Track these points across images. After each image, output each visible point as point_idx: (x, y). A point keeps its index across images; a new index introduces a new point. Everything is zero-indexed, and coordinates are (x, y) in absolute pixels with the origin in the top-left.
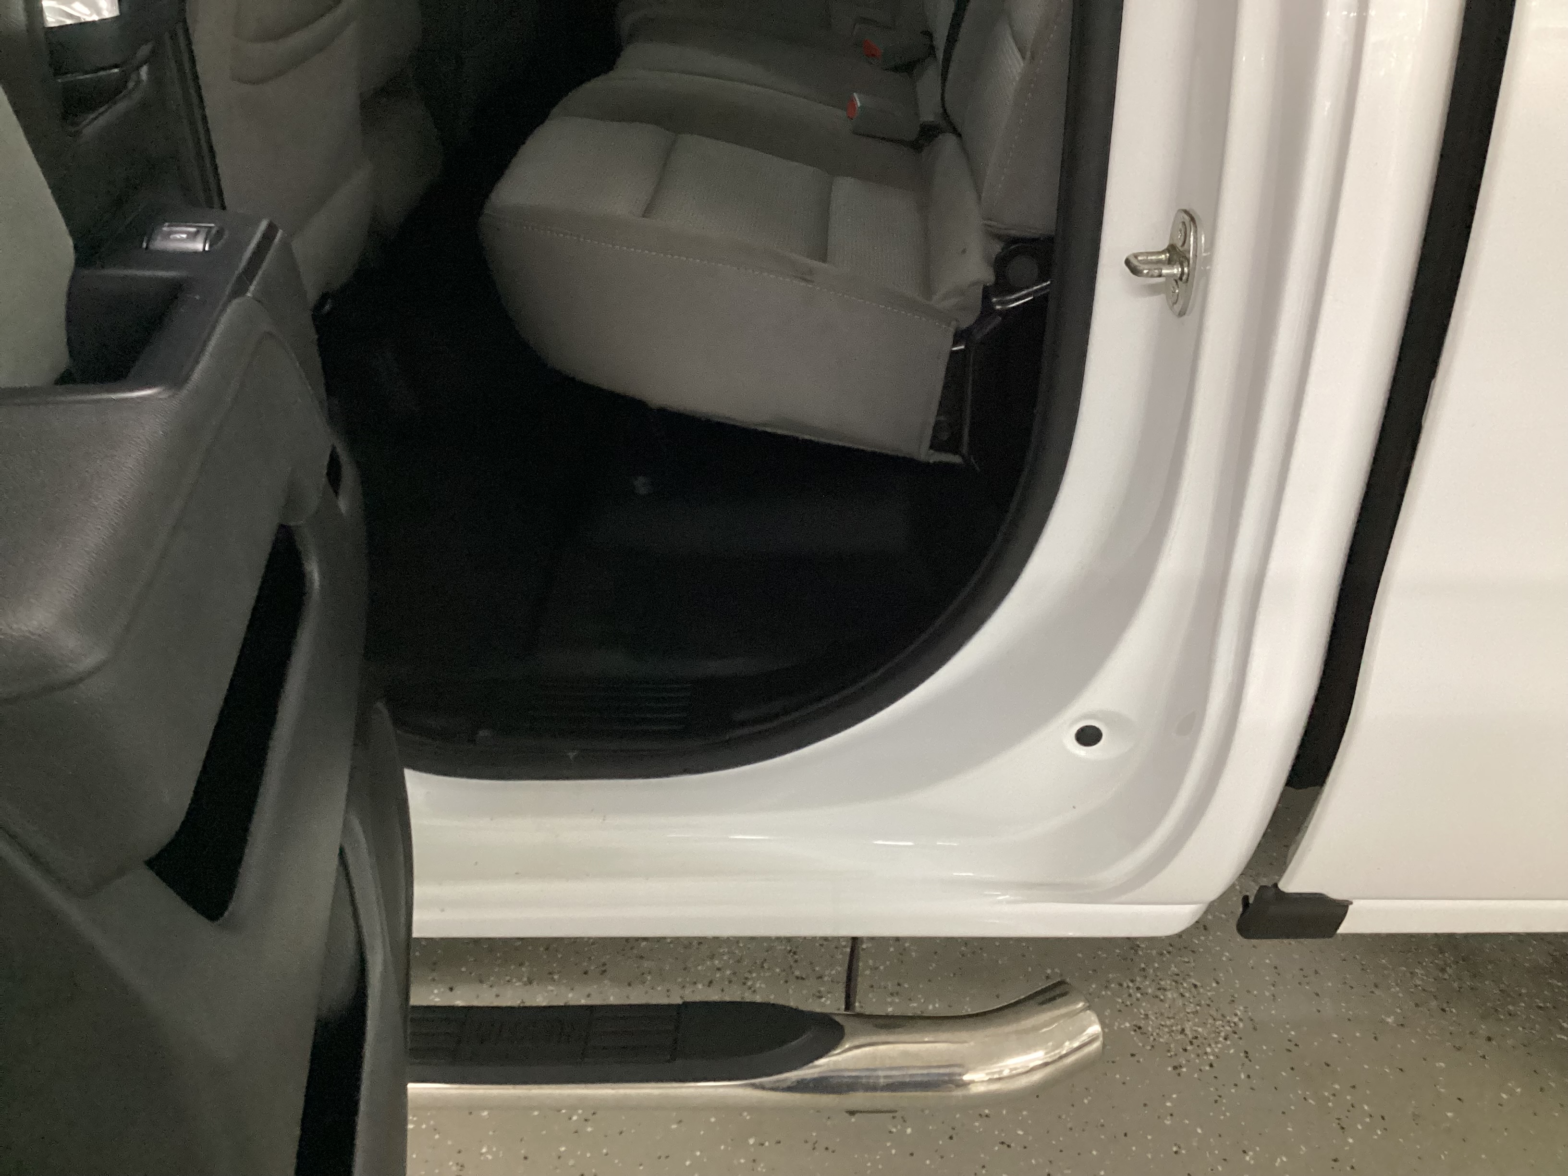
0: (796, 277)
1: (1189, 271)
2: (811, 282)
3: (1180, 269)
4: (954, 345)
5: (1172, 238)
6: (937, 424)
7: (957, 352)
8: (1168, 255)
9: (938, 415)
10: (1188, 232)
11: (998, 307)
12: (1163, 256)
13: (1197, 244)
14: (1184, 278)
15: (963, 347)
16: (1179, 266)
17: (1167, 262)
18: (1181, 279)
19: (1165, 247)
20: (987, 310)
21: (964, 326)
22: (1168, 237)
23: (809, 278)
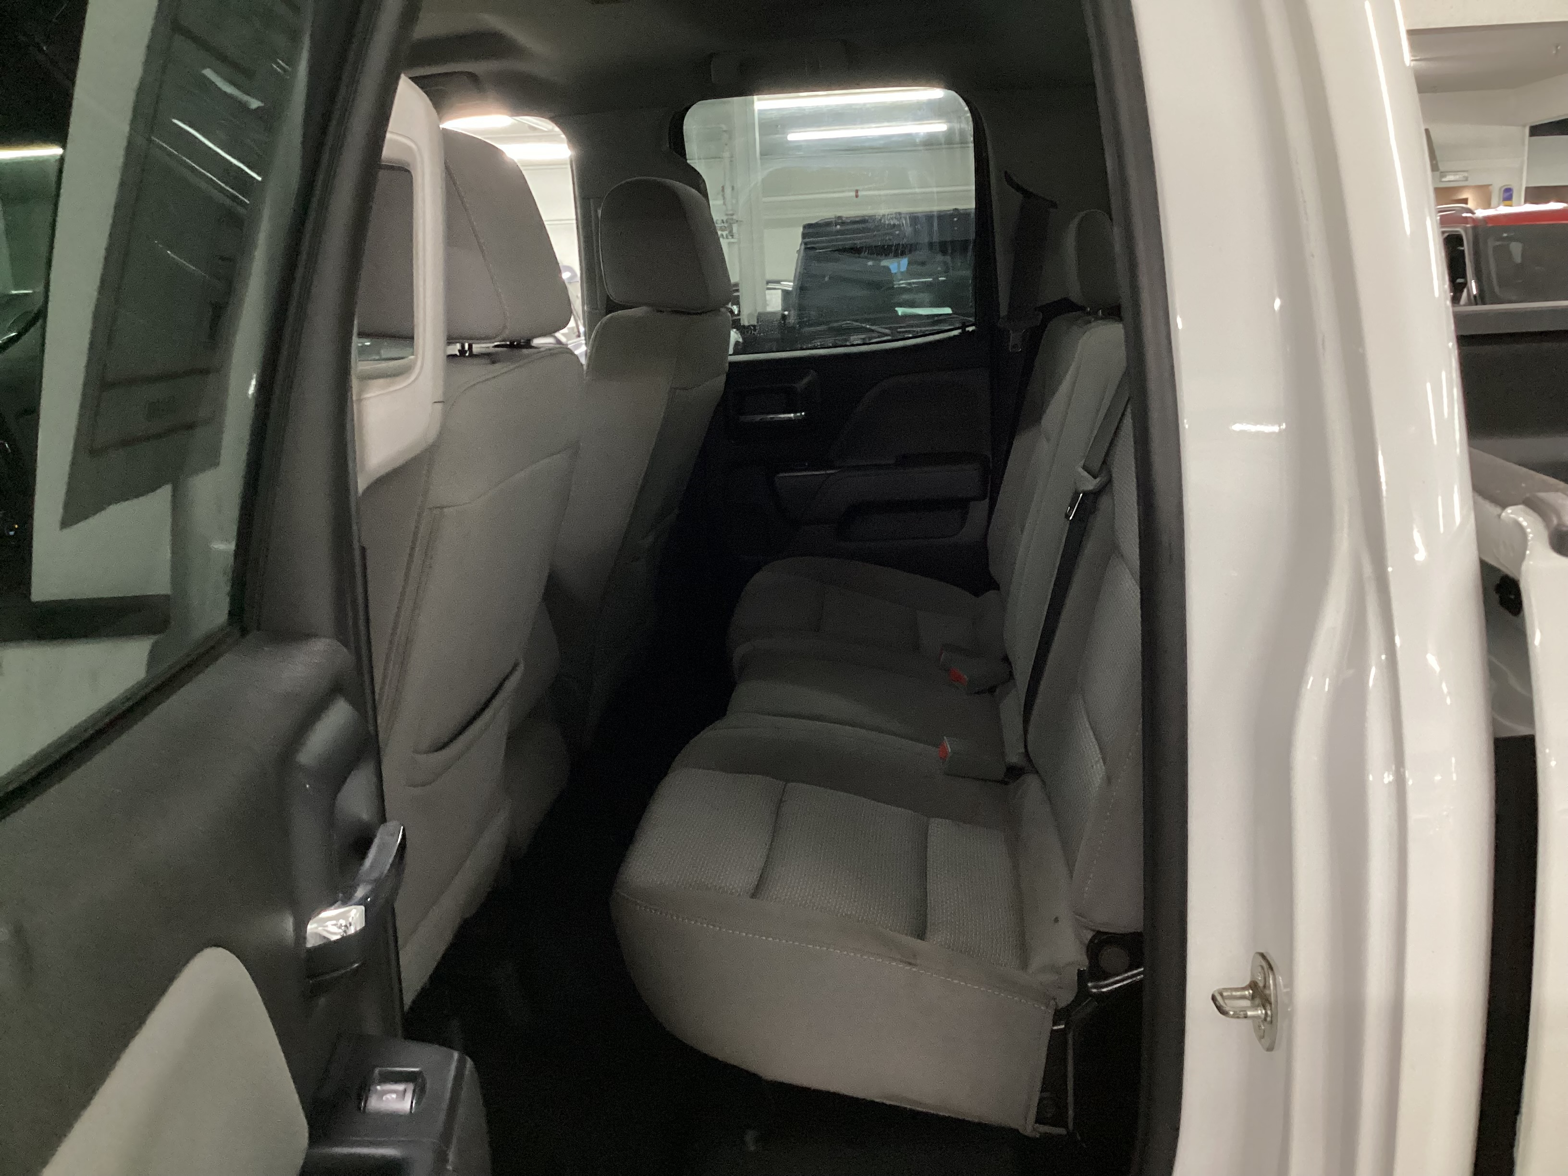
0: (901, 961)
1: (1272, 1014)
2: (915, 965)
3: (1264, 1012)
4: (1055, 1024)
5: (1253, 975)
6: (1041, 1100)
7: (1057, 1031)
8: (1251, 992)
9: (1042, 1091)
10: (1267, 979)
11: (1094, 990)
12: (1247, 993)
13: (1276, 990)
14: (1269, 1019)
15: (1063, 1026)
16: (1262, 1008)
17: (1250, 998)
18: (1265, 1019)
19: (1247, 983)
20: (1082, 993)
21: (1063, 1004)
22: (1249, 974)
23: (913, 961)
